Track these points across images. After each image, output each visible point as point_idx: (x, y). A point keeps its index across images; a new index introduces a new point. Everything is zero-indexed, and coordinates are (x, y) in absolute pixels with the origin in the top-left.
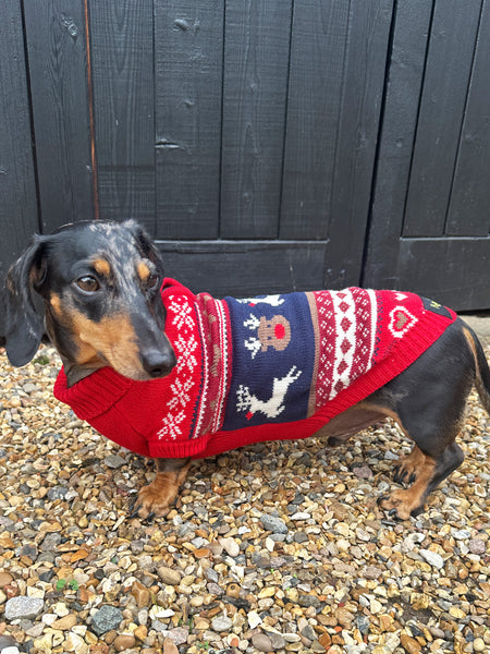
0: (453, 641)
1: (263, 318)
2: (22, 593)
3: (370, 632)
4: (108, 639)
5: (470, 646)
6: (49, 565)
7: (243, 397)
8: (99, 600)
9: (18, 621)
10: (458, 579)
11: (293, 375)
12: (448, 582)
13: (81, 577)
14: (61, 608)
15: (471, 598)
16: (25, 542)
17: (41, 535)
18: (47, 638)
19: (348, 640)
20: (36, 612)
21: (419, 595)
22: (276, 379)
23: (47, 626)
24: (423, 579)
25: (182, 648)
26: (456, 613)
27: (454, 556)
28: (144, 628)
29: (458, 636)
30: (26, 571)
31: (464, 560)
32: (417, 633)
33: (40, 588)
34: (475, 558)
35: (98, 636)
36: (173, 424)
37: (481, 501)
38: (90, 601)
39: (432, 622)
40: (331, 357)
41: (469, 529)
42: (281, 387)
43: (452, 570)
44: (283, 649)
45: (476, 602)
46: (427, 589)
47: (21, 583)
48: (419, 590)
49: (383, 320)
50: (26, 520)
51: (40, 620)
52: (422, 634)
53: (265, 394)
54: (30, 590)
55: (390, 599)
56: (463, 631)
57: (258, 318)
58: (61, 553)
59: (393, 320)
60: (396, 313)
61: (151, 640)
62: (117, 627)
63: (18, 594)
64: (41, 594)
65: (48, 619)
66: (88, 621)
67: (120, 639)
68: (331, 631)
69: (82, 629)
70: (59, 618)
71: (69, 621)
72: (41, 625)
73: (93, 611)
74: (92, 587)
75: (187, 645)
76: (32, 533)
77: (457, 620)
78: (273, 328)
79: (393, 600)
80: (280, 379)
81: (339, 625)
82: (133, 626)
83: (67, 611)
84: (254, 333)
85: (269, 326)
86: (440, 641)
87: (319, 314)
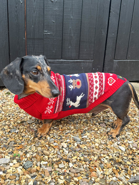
0: (127, 170)
1: (74, 80)
2: (4, 157)
3: (104, 168)
4: (29, 170)
5: (132, 172)
6: (11, 150)
8: (26, 159)
9: (2, 165)
10: (129, 154)
11: (82, 95)
12: (126, 155)
13: (21, 153)
14: (15, 161)
15: (133, 159)
16: (4, 144)
17: (9, 142)
18: (11, 169)
19: (98, 170)
20: (8, 162)
21: (118, 158)
22: (77, 96)
23: (11, 166)
24: (119, 154)
25: (50, 172)
26: (128, 163)
27: (128, 148)
28: (39, 167)
29: (129, 169)
30: (4, 151)
31: (131, 149)
32: (117, 168)
33: (9, 156)
34: (134, 149)
35: (26, 169)
36: (49, 109)
37: (136, 133)
38: (23, 160)
39: (121, 165)
40: (93, 90)
41: (133, 141)
42: (79, 98)
43: (128, 152)
44: (79, 172)
45: (134, 160)
46: (120, 157)
47: (3, 155)
48: (118, 157)
49: (106, 81)
50: (4, 138)
51: (9, 165)
52: (118, 168)
53: (74, 101)
54: (6, 156)
55: (110, 160)
56: (130, 168)
57: (72, 80)
58: (15, 147)
59: (109, 81)
60: (110, 79)
61: (41, 170)
62: (31, 167)
63: (2, 158)
64: (9, 158)
65: (11, 164)
66: (23, 165)
67: (32, 170)
68: (93, 168)
69: (21, 167)
70: (14, 164)
71: (17, 165)
72: (9, 166)
73: (24, 163)
74: (24, 156)
75: (51, 172)
76: (6, 141)
77: (129, 165)
79: (111, 160)
80: (78, 96)
81: (95, 166)
82: (36, 167)
83: (17, 162)
85: (75, 82)
86: (124, 170)
87: (89, 79)
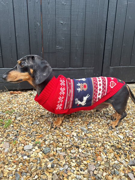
0: (126, 155)
1: (81, 84)
2: (28, 144)
3: (107, 153)
4: (47, 155)
5: (130, 156)
6: (33, 138)
7: (77, 101)
8: (45, 146)
9: (27, 150)
10: (127, 141)
11: (88, 96)
12: (124, 142)
13: (41, 141)
14: (36, 148)
15: (130, 145)
16: (28, 133)
17: (32, 132)
18: (34, 154)
19: (102, 155)
20: (31, 148)
21: (118, 145)
22: (84, 97)
23: (33, 152)
24: (119, 141)
25: (64, 157)
26: (127, 149)
27: (126, 136)
28: (55, 152)
29: (127, 154)
30: (28, 140)
31: (128, 137)
32: (118, 153)
33: (32, 143)
34: (130, 136)
35: (45, 154)
36: (59, 106)
37: (131, 124)
38: (43, 146)
39: (121, 151)
40: (97, 92)
41: (129, 130)
42: (85, 99)
43: (125, 139)
44: (87, 157)
45: (131, 146)
46: (120, 143)
47: (27, 142)
48: (118, 144)
49: (109, 84)
50: (28, 128)
51: (32, 150)
52: (119, 153)
53: (81, 100)
54: (29, 144)
55: (111, 146)
56: (128, 153)
57: (80, 83)
58: (36, 136)
59: (111, 84)
60: (111, 82)
61: (57, 155)
62: (49, 152)
63: (27, 145)
64: (32, 145)
65: (34, 150)
66: (43, 151)
67: (50, 154)
68: (98, 153)
69: (41, 152)
70: (36, 150)
71: (39, 150)
72: (32, 151)
73: (44, 148)
74: (43, 143)
75: (65, 156)
76: (30, 131)
77: (127, 150)
78: (83, 86)
79: (112, 146)
81: (100, 151)
82: (53, 152)
83: (38, 148)
84: (79, 87)
86: (123, 155)
87: (94, 82)
